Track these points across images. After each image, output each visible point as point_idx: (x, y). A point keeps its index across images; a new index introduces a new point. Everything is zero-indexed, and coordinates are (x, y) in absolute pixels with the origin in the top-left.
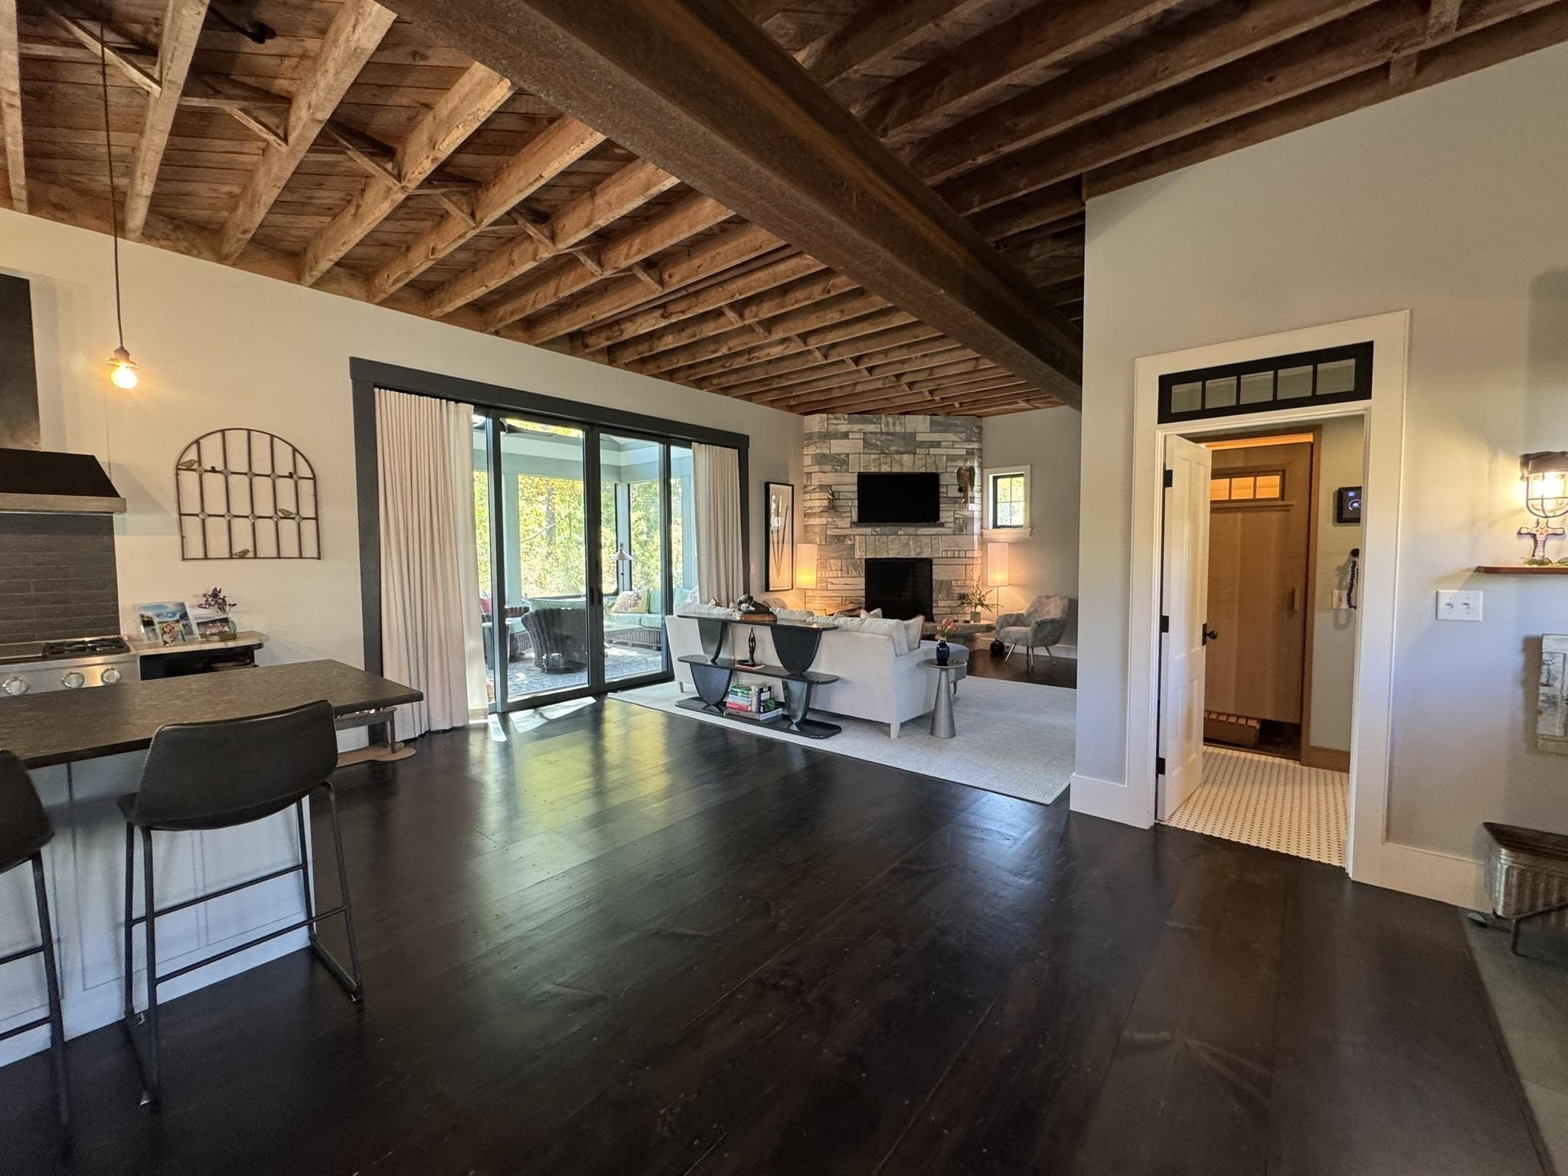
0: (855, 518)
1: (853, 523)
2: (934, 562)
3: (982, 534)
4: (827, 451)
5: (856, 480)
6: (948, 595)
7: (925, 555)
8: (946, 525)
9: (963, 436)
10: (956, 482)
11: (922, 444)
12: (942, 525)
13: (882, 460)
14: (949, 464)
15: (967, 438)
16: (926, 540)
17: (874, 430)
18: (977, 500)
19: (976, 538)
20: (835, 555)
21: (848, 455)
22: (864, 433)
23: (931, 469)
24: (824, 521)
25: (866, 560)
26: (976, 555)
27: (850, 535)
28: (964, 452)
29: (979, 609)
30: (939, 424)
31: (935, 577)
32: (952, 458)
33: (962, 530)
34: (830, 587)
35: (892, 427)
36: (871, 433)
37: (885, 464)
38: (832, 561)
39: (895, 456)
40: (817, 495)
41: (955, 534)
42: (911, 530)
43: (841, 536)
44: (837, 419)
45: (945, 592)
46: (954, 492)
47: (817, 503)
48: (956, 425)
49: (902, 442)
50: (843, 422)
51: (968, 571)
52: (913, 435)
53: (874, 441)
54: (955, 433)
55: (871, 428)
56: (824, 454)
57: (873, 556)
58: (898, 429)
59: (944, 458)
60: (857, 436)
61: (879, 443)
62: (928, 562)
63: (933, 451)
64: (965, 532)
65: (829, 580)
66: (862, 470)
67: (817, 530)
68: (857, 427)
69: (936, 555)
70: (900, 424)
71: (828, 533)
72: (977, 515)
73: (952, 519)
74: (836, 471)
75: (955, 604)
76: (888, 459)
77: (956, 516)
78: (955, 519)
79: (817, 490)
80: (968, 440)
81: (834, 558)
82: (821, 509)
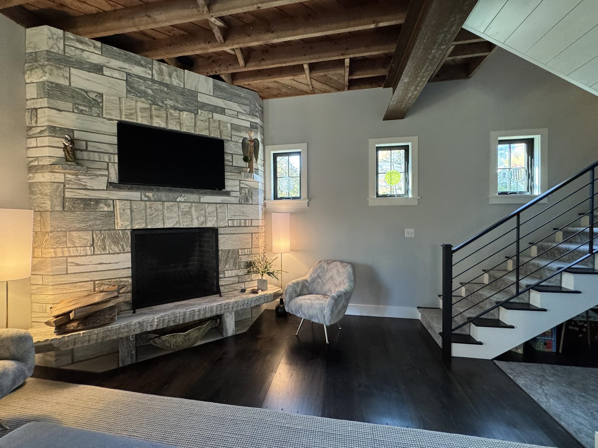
0: (114, 177)
1: (110, 185)
2: (220, 231)
3: (265, 205)
4: (64, 82)
5: (115, 130)
6: (235, 264)
7: (209, 225)
8: (232, 194)
9: (247, 108)
10: (241, 152)
11: (204, 106)
12: (228, 194)
13: (154, 112)
14: (234, 133)
15: (251, 111)
16: (210, 209)
17: (143, 75)
18: (261, 173)
19: (260, 207)
20: (82, 225)
21: (101, 95)
22: (128, 74)
23: (215, 134)
24: (60, 177)
25: (133, 231)
26: (260, 224)
27: (106, 200)
28: (248, 125)
29: (266, 277)
30: (222, 89)
31: (221, 247)
32: (236, 128)
33: (247, 200)
34: (71, 269)
35: (167, 78)
36: (139, 77)
37: (158, 116)
38: (74, 234)
39: (172, 111)
40: (46, 141)
41: (240, 204)
42: (193, 197)
43: (90, 200)
44: (81, 42)
45: (232, 262)
46: (239, 161)
47: (47, 152)
48: (239, 96)
49: (180, 98)
50: (92, 49)
51: (255, 239)
52: (194, 94)
53: (143, 88)
54: (240, 104)
55: (137, 70)
56: (58, 85)
57: (142, 226)
58: (175, 82)
59: (229, 125)
60: (116, 74)
61: (150, 92)
62: (214, 231)
63: (217, 116)
64: (250, 202)
65: (70, 260)
66: (124, 119)
67: (47, 190)
68: (115, 63)
69: (222, 224)
70: (177, 76)
71: (68, 195)
72: (261, 187)
73: (238, 189)
74: (81, 112)
75: (241, 272)
76: (163, 113)
77: (242, 186)
78: (241, 188)
79: (46, 133)
80: (251, 114)
81: (79, 230)
82: (53, 160)
